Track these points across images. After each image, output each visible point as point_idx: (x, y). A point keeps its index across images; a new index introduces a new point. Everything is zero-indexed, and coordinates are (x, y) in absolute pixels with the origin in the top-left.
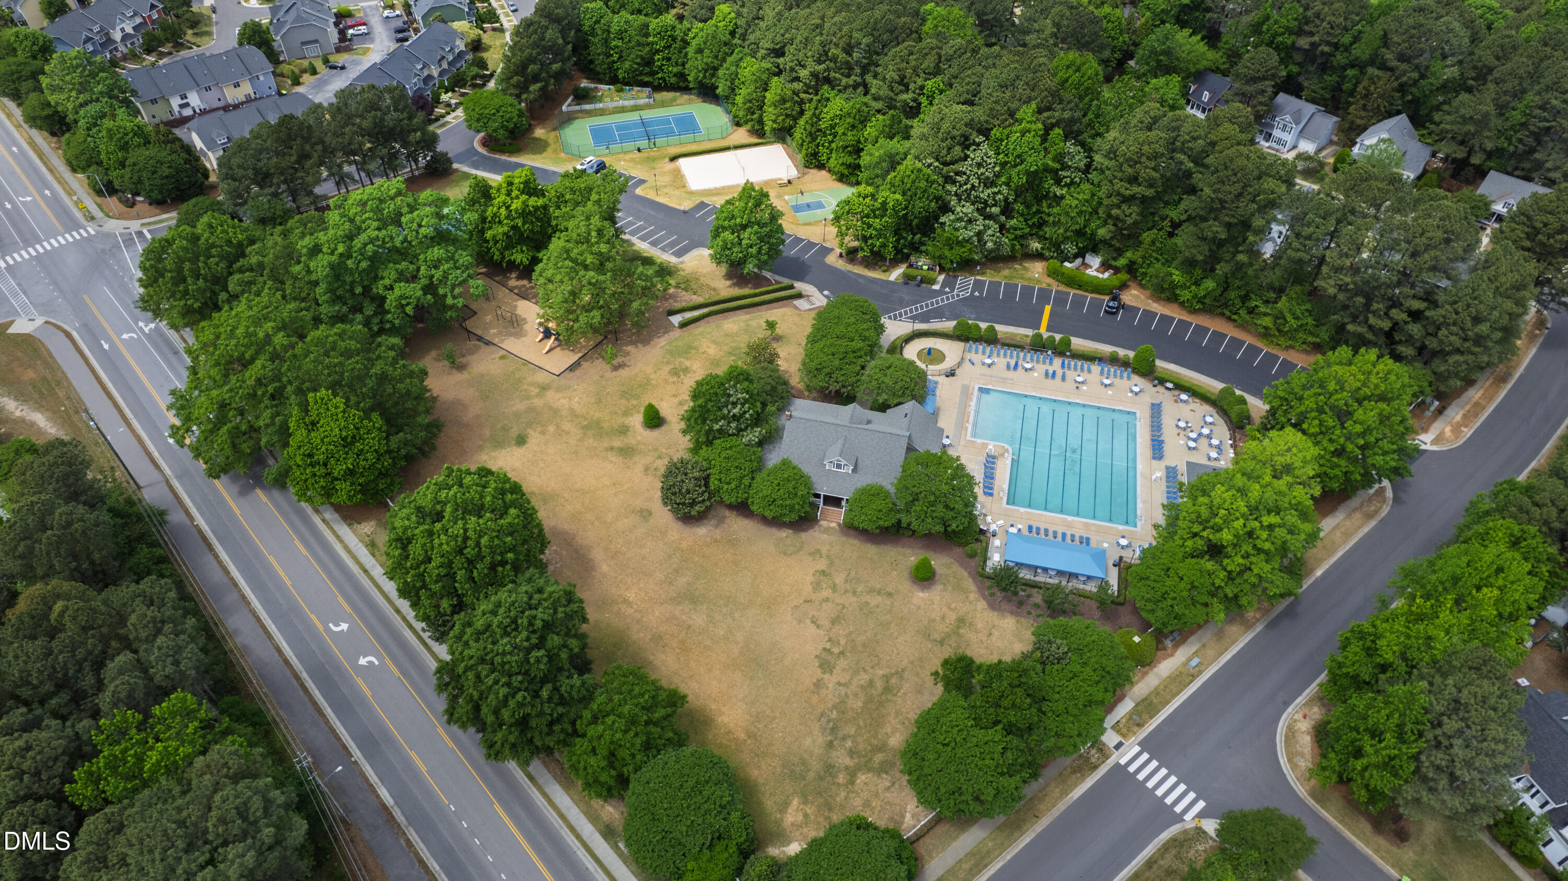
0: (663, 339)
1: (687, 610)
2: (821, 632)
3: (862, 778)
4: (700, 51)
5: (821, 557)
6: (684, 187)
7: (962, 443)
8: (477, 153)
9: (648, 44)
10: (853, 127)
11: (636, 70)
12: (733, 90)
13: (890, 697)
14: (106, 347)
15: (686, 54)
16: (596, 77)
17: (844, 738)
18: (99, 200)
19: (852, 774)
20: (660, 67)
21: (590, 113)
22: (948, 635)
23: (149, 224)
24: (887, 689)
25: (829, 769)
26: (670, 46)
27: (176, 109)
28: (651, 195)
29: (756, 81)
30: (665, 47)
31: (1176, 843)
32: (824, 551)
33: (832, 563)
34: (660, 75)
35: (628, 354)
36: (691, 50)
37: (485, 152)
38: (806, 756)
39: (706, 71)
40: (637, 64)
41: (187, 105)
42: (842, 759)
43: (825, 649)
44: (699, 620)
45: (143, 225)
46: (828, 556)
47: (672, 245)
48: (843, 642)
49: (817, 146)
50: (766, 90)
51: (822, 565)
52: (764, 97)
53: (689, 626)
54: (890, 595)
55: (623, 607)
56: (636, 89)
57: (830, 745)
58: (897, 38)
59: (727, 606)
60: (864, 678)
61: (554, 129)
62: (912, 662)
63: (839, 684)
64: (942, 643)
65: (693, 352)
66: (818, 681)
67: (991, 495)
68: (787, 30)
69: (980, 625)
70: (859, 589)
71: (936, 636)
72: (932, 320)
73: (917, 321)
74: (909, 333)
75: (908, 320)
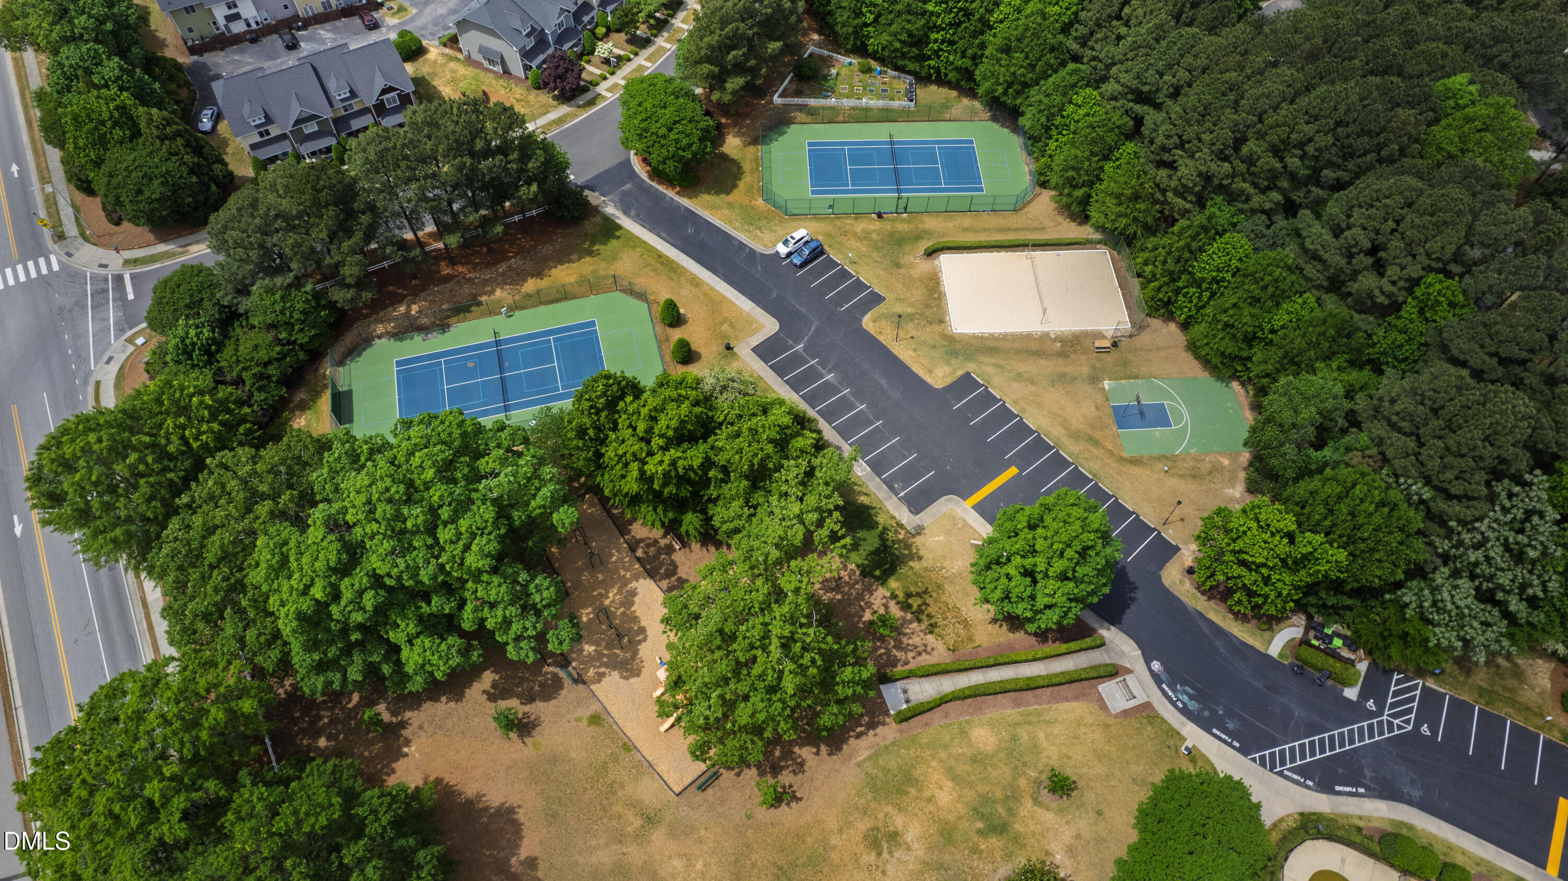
0: (864, 742)
4: (1007, 50)
6: (941, 321)
8: (633, 175)
9: (924, 13)
10: (1255, 301)
11: (896, 50)
12: (1048, 129)
14: (18, 530)
15: (983, 46)
16: (834, 41)
18: (79, 196)
20: (936, 53)
21: (814, 115)
23: (135, 262)
26: (959, 24)
27: (221, 22)
28: (886, 337)
29: (1094, 142)
30: (950, 24)
34: (932, 63)
35: (800, 766)
36: (994, 40)
37: (644, 176)
39: (1010, 85)
40: (901, 42)
41: (237, 17)
45: (127, 262)
47: (908, 475)
49: (1177, 292)
50: (1106, 158)
52: (1102, 169)
56: (891, 73)
58: (1379, 148)
61: (755, 141)
65: (913, 792)
68: (1170, 66)
72: (1338, 788)
73: (1310, 783)
74: (1296, 816)
75: (1296, 777)
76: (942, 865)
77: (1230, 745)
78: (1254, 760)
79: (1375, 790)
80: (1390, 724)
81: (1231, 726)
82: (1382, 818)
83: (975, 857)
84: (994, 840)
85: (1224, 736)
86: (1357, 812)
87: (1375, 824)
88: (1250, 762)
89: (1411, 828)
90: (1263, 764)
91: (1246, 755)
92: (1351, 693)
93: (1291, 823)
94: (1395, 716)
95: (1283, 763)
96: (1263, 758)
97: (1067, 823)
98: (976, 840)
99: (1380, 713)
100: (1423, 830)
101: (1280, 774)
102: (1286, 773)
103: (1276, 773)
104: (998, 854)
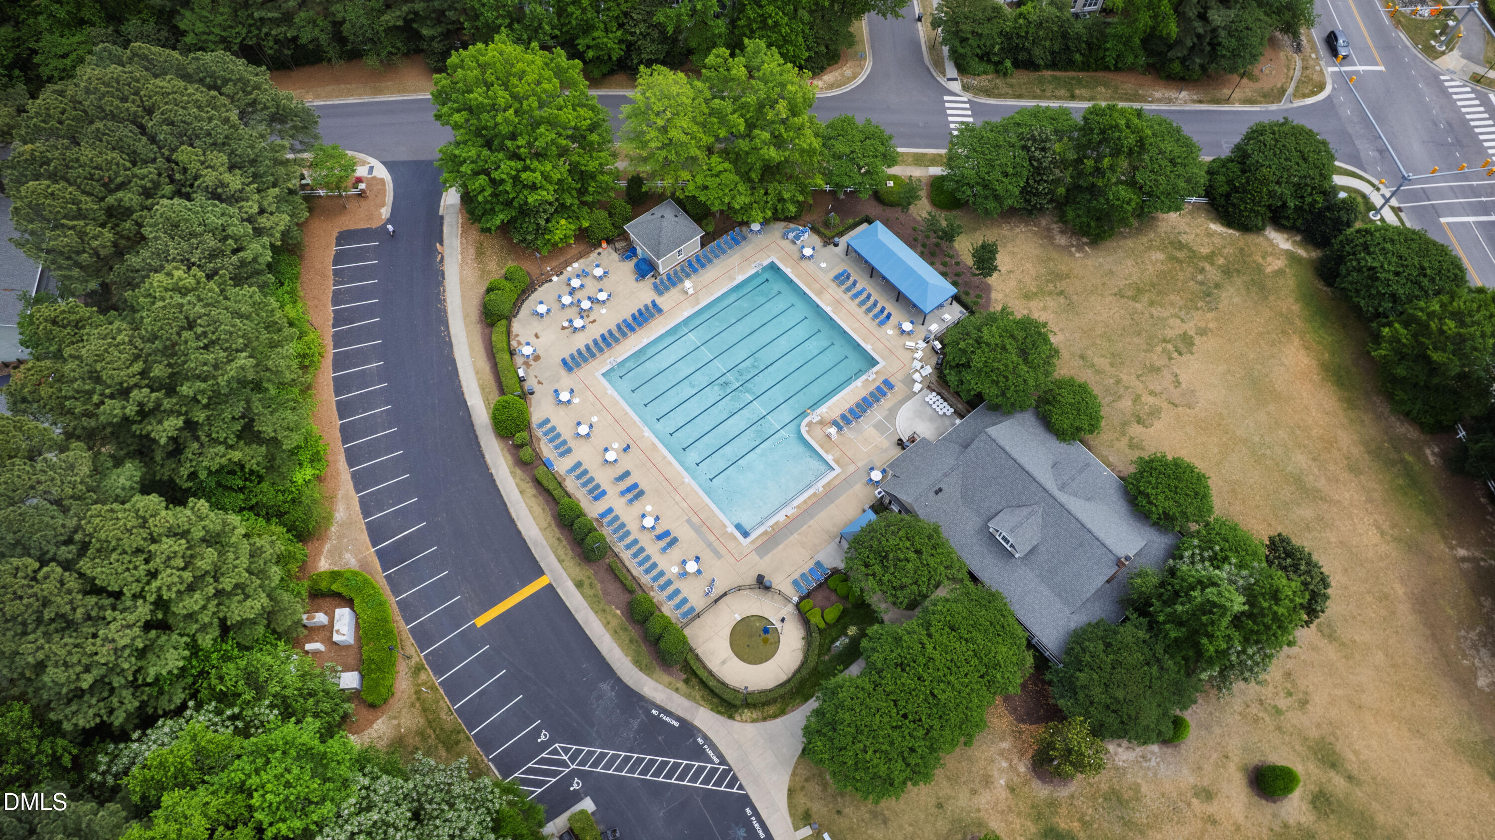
1: (1311, 478)
2: (1175, 369)
3: (1205, 251)
5: (1131, 439)
7: (851, 469)
13: (1142, 285)
17: (1202, 283)
19: (1210, 258)
22: (1050, 294)
24: (1139, 291)
25: (1227, 272)
31: (988, 93)
32: (1125, 441)
33: (1124, 424)
38: (1244, 292)
42: (1213, 273)
43: (1180, 354)
44: (1300, 460)
46: (1123, 434)
48: (1159, 349)
51: (1135, 430)
53: (1314, 459)
54: (1082, 357)
55: (1386, 526)
57: (1217, 286)
59: (1264, 455)
60: (1155, 311)
62: (1102, 295)
63: (1183, 321)
64: (1062, 293)
66: (1202, 335)
67: (886, 382)
69: (1013, 284)
70: (1112, 381)
71: (1062, 300)
72: (676, 724)
73: (700, 740)
74: (738, 718)
75: (710, 753)
76: (1125, 824)
77: (756, 813)
78: (741, 787)
79: (641, 707)
80: (573, 759)
81: (742, 833)
82: (657, 681)
83: (1088, 818)
84: (1063, 826)
85: (757, 826)
86: (675, 696)
87: (666, 678)
88: (746, 788)
89: (637, 663)
90: (735, 779)
91: (747, 796)
92: (588, 805)
93: (747, 714)
94: (563, 764)
95: (714, 771)
96: (731, 785)
97: (979, 810)
98: (1082, 834)
99: (574, 773)
100: (627, 655)
101: (723, 761)
102: (716, 760)
103: (727, 764)
104: (1063, 811)
